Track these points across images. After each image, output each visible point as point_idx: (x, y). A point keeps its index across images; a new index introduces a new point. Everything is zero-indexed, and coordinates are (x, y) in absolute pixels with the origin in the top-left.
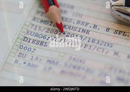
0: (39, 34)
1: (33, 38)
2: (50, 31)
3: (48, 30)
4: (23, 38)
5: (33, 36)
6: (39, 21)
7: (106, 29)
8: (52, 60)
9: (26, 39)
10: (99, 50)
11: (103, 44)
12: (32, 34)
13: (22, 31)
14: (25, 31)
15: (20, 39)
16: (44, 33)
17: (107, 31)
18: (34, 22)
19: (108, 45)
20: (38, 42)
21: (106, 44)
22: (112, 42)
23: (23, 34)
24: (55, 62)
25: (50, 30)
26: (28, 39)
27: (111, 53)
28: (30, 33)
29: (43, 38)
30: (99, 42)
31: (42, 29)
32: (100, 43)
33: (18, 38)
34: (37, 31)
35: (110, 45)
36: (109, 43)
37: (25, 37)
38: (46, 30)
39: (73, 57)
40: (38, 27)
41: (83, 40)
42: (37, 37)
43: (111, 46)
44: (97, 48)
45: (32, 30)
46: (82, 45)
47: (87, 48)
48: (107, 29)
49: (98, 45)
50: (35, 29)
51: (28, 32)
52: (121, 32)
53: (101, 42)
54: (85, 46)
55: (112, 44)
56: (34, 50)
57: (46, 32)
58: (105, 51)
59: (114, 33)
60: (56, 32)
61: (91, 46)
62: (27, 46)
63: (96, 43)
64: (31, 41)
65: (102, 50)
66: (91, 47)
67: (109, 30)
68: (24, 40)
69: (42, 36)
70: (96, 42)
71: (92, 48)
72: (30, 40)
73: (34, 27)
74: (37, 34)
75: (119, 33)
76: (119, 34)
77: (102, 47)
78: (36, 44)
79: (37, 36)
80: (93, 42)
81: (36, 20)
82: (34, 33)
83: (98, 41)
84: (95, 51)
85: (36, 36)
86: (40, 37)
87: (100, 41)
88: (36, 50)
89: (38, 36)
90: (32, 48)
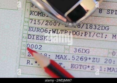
0: (40, 28)
1: (36, 33)
2: (49, 23)
3: (47, 22)
4: (26, 36)
7: (99, 11)
8: (60, 54)
9: (30, 37)
10: (98, 35)
11: (101, 28)
12: (34, 30)
13: (24, 29)
14: (27, 28)
15: (25, 38)
16: (44, 26)
17: (100, 12)
18: (32, 17)
19: (105, 28)
20: (42, 37)
21: (103, 28)
22: (108, 24)
23: (26, 32)
25: (49, 21)
26: (32, 35)
27: (110, 37)
28: (32, 29)
29: (45, 31)
30: (96, 26)
31: (41, 22)
33: (23, 37)
34: (37, 26)
35: (107, 28)
36: (105, 26)
37: (29, 35)
38: (45, 23)
39: (78, 48)
40: (37, 21)
41: (81, 28)
44: (96, 33)
45: (32, 25)
46: (82, 33)
47: (88, 35)
48: (100, 11)
49: (96, 30)
50: (35, 24)
51: (29, 29)
52: (113, 11)
54: (85, 34)
55: (108, 27)
56: (40, 46)
57: (46, 25)
58: (104, 36)
59: (107, 13)
60: (55, 23)
61: (90, 33)
62: (33, 44)
63: (94, 29)
64: (35, 37)
65: (101, 35)
68: (28, 38)
69: (44, 30)
71: (92, 34)
72: (33, 37)
73: (33, 22)
74: (38, 29)
75: (112, 12)
76: (111, 14)
77: (100, 31)
78: (40, 39)
79: (39, 30)
80: (91, 28)
82: (35, 28)
83: (95, 26)
84: (95, 37)
85: (38, 31)
87: (97, 26)
88: (42, 46)
90: (38, 45)
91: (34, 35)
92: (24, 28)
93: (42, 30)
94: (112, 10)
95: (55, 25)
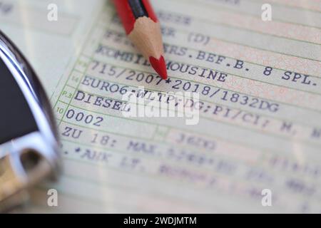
0: (111, 84)
1: (97, 92)
2: (135, 77)
3: (132, 73)
4: (73, 92)
5: (98, 89)
6: (111, 53)
7: (264, 70)
8: (141, 142)
9: (81, 95)
10: (248, 117)
11: (258, 105)
12: (95, 84)
13: (71, 77)
14: (80, 76)
15: (68, 95)
16: (122, 81)
17: (267, 73)
18: (99, 57)
19: (269, 106)
20: (109, 101)
21: (265, 105)
22: (278, 99)
23: (75, 84)
24: (148, 148)
25: (137, 73)
26: (86, 95)
27: (275, 126)
28: (90, 82)
29: (121, 91)
30: (247, 99)
31: (118, 71)
32: (250, 102)
33: (64, 93)
34: (105, 77)
35: (273, 107)
36: (270, 103)
37: (79, 92)
38: (127, 74)
39: (188, 135)
40: (108, 68)
41: (211, 97)
42: (107, 90)
43: (276, 110)
44: (243, 113)
45: (96, 74)
46: (209, 107)
47: (221, 114)
48: (266, 70)
49: (246, 107)
50: (102, 72)
51: (85, 80)
52: (297, 76)
53: (253, 99)
54: (216, 110)
55: (277, 105)
56: (99, 120)
57: (127, 78)
58: (262, 120)
59: (283, 78)
60: (150, 78)
61: (228, 110)
62: (83, 111)
63: (241, 103)
64: (93, 100)
65: (253, 119)
66: (230, 112)
67: (270, 72)
68: (76, 98)
69: (118, 88)
70: (241, 99)
71: (232, 114)
72: (90, 98)
73: (100, 68)
74: (106, 85)
75: (295, 77)
76: (293, 80)
77: (255, 110)
78: (104, 106)
79: (106, 87)
80: (234, 99)
81: (105, 51)
82: (100, 81)
83: (245, 98)
84: (239, 120)
85: (104, 88)
86: (113, 90)
87: (250, 98)
88: (104, 120)
89: (108, 88)
90: (95, 116)
91: (91, 95)
92: (73, 75)
93: (114, 88)
94: (296, 74)
95: (148, 81)
